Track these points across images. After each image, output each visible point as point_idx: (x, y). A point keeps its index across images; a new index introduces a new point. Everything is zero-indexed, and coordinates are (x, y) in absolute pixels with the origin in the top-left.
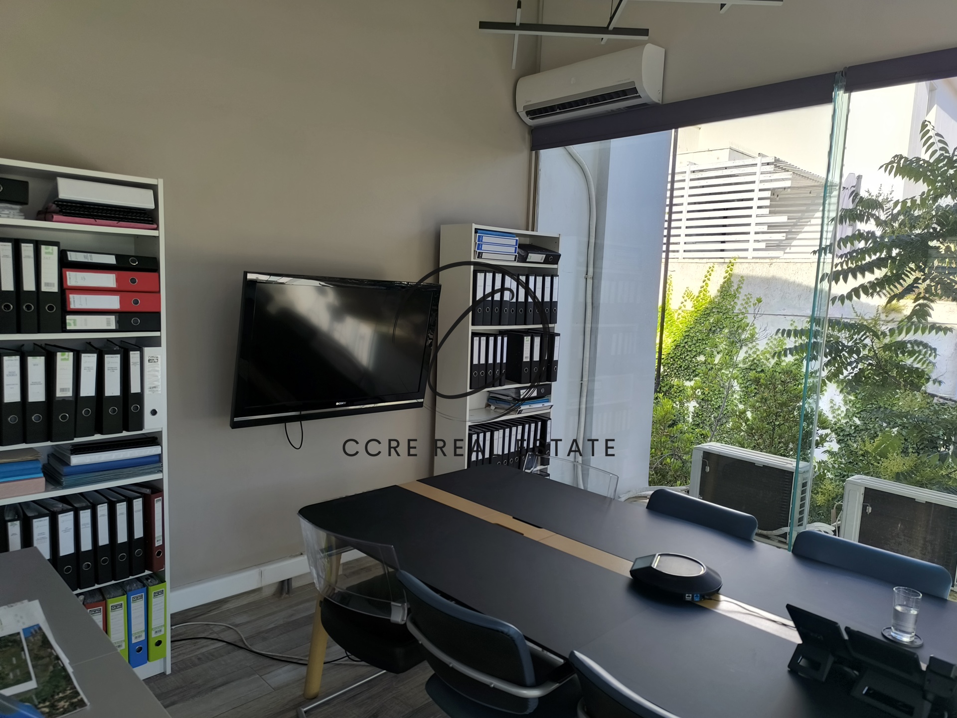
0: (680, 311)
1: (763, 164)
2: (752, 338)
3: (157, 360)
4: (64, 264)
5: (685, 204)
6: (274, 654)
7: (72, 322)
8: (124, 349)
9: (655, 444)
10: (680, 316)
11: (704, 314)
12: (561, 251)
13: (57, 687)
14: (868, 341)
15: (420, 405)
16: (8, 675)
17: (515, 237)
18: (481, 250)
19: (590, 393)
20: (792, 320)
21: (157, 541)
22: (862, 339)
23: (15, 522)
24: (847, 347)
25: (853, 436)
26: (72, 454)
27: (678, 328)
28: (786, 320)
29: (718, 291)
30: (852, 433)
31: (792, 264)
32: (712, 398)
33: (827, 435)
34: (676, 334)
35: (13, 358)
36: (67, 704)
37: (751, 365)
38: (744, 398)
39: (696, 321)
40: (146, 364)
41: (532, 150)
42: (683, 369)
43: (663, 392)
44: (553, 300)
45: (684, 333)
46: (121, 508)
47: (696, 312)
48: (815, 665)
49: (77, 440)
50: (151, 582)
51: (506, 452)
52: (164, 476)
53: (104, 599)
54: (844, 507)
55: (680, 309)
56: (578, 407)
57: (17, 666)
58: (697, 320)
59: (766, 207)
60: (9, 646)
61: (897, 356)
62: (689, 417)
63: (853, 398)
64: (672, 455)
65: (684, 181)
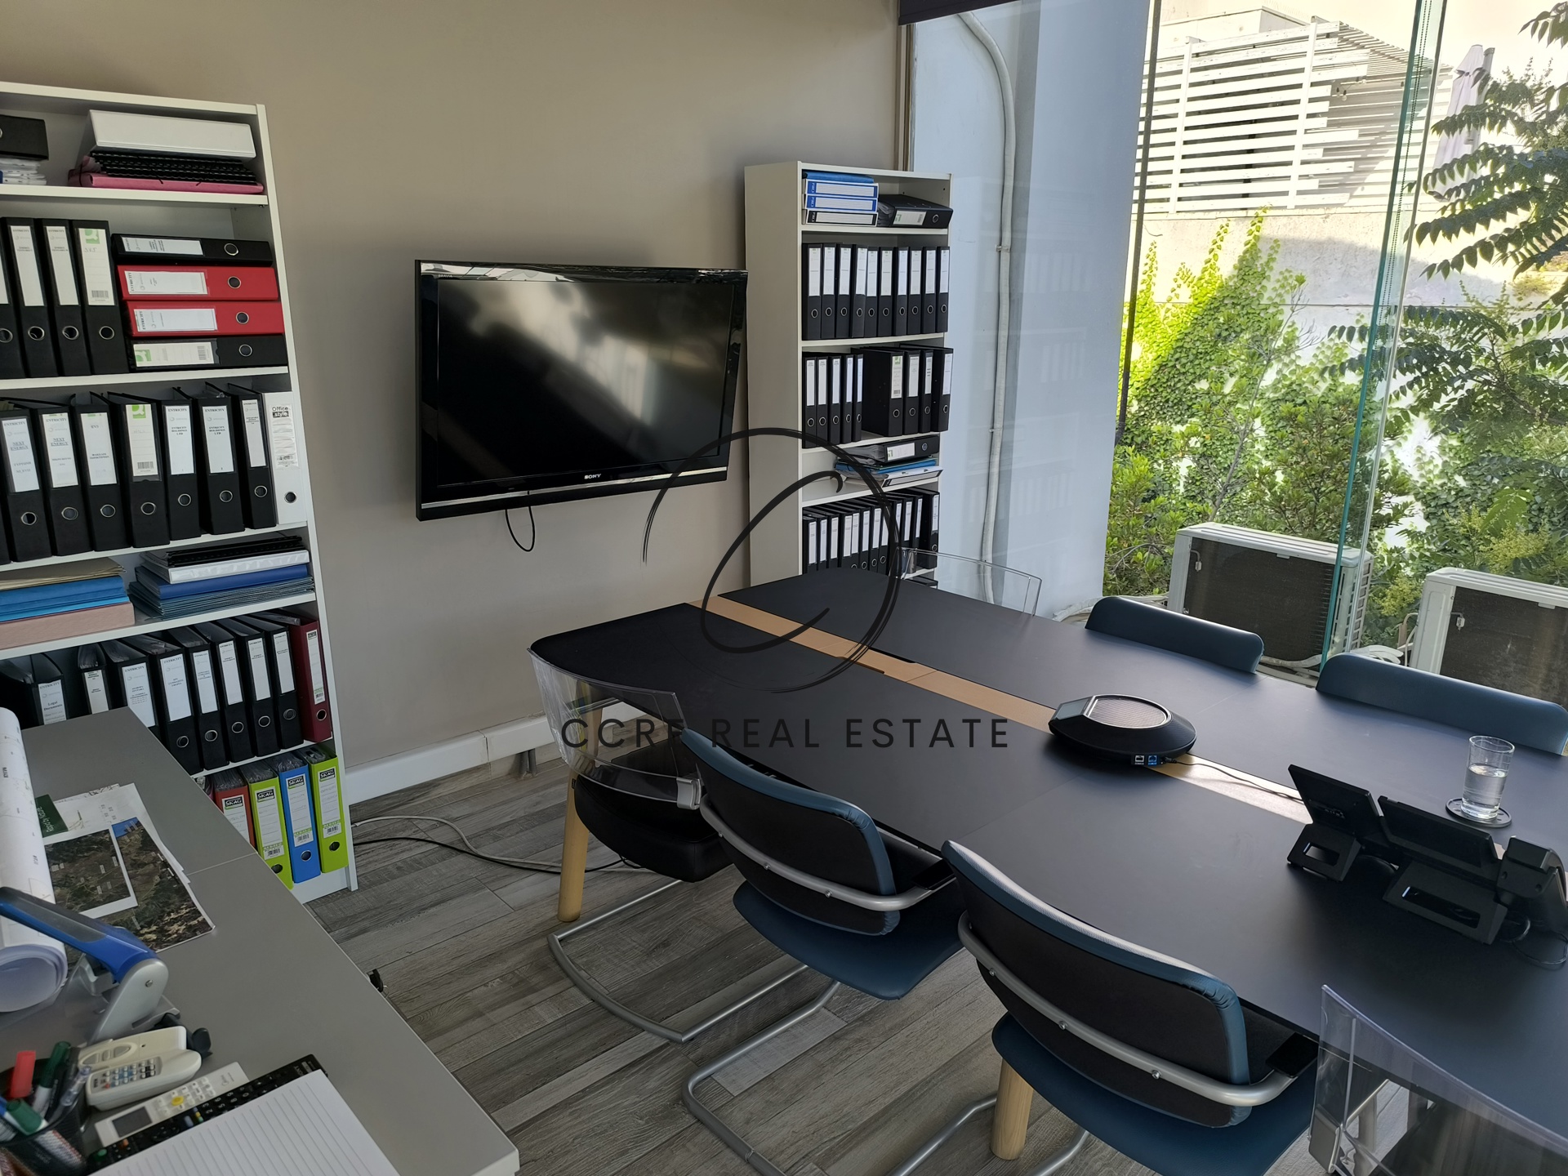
0: (1169, 305)
1: (1319, 37)
2: (1289, 346)
3: (287, 412)
4: (120, 259)
5: (1182, 115)
6: (511, 859)
7: (143, 354)
8: (233, 397)
9: (1119, 529)
10: (1169, 314)
11: (1210, 309)
12: (953, 205)
13: (167, 904)
14: (1485, 343)
15: (722, 477)
16: (94, 889)
17: (872, 182)
18: (814, 207)
19: (1006, 448)
20: (1358, 315)
21: (317, 696)
22: (1475, 339)
23: (95, 672)
24: (1450, 353)
25: (1453, 507)
26: (170, 566)
27: (1164, 335)
28: (1349, 313)
29: (1235, 267)
30: (1450, 501)
31: (1364, 215)
32: (1218, 452)
33: (1406, 505)
34: (1161, 345)
35: (58, 416)
36: (183, 927)
37: (1288, 393)
38: (1272, 449)
39: (1195, 321)
40: (271, 421)
41: (901, 22)
42: (1170, 404)
43: (1137, 444)
44: (941, 291)
45: (1173, 343)
46: (256, 648)
47: (1195, 306)
48: (1330, 857)
49: (174, 544)
50: (314, 757)
51: (865, 548)
52: (319, 596)
53: (246, 783)
54: (1420, 620)
55: (1168, 301)
56: (986, 471)
57: (107, 878)
58: (1196, 319)
59: (1323, 114)
60: (93, 849)
61: (1533, 367)
62: (1179, 485)
63: (1455, 442)
64: (1147, 546)
65: (1179, 72)
